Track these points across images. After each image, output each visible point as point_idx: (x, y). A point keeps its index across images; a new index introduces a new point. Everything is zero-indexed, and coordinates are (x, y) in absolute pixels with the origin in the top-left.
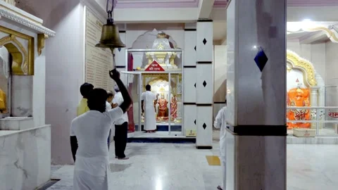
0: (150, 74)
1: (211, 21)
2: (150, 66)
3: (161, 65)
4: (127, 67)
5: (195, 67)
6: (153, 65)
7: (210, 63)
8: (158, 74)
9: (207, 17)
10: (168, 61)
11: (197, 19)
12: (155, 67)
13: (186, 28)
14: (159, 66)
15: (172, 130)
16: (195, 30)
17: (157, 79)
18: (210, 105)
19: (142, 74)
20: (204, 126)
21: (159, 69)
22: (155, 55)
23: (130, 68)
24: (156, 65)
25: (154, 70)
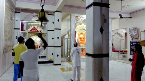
0: (31, 33)
1: (61, 12)
2: (32, 29)
3: (37, 29)
4: (20, 29)
5: (53, 31)
6: (34, 29)
7: (61, 29)
8: (35, 33)
9: (60, 10)
10: (39, 27)
11: (55, 11)
12: (35, 30)
13: (49, 14)
14: (36, 30)
15: (42, 58)
16: (54, 15)
17: (34, 35)
18: (60, 47)
19: (28, 33)
20: (58, 56)
21: (36, 31)
22: (33, 24)
23: (22, 30)
24: (35, 29)
25: (34, 31)
